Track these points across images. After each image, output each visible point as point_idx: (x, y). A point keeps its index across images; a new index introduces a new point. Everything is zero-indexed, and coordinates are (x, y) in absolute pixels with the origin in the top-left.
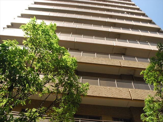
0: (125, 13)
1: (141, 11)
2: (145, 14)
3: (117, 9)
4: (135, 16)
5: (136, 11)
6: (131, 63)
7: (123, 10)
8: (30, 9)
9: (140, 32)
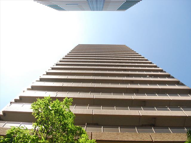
0: (148, 76)
1: (165, 72)
2: (170, 75)
3: (137, 73)
4: (159, 79)
5: (159, 73)
6: (164, 136)
7: (145, 73)
8: (42, 80)
9: (168, 96)
